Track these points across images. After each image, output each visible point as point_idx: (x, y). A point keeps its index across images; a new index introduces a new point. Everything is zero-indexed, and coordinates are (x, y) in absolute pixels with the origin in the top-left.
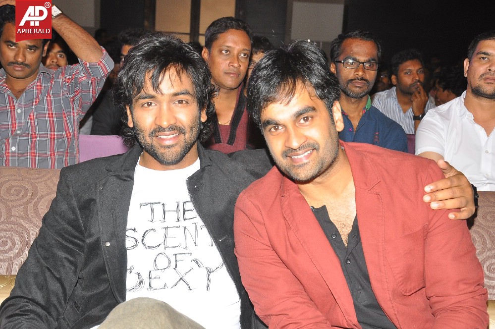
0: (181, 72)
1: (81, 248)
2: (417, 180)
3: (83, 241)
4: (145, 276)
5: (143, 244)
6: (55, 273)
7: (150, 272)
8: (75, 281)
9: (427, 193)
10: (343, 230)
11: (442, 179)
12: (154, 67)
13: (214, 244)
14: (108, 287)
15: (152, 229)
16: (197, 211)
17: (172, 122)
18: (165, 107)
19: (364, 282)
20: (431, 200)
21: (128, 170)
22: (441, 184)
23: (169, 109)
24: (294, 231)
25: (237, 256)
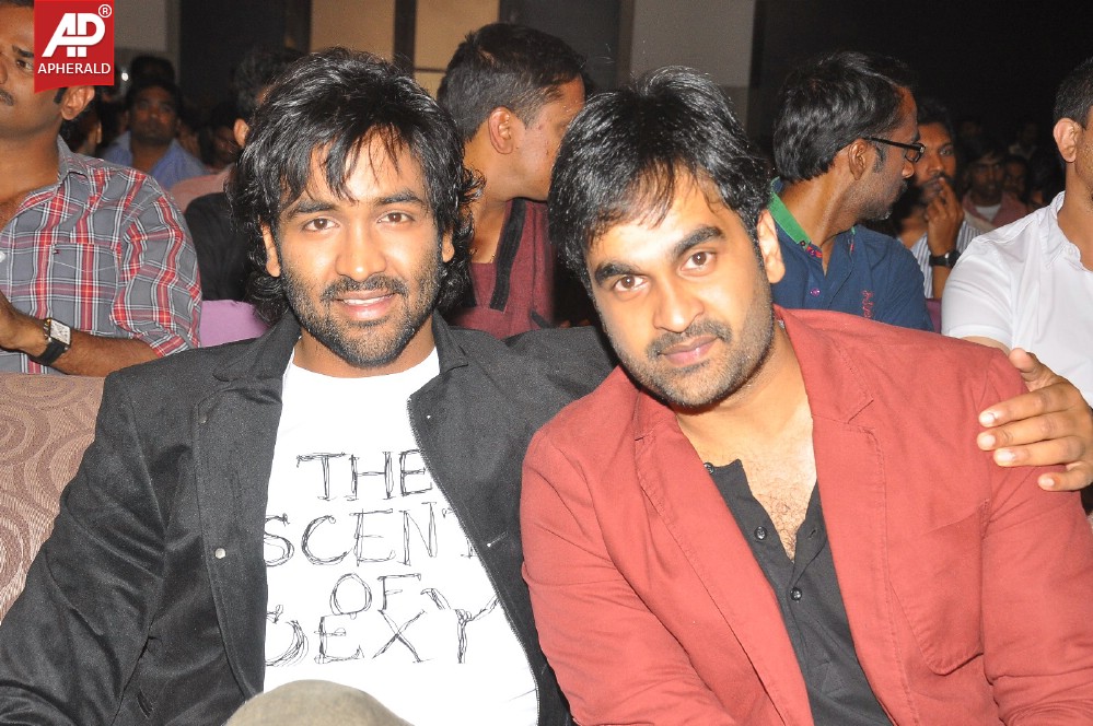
0: (397, 149)
1: (155, 564)
2: (963, 396)
3: (161, 548)
4: (310, 628)
5: (305, 552)
6: (91, 625)
7: (322, 619)
8: (140, 642)
9: (984, 429)
10: (785, 518)
11: (1022, 393)
12: (331, 137)
13: (474, 553)
14: (220, 658)
15: (327, 517)
16: (433, 476)
17: (377, 267)
18: (358, 230)
19: (837, 644)
20: (997, 445)
21: (266, 377)
22: (1019, 407)
23: (370, 236)
24: (667, 521)
25: (528, 582)
